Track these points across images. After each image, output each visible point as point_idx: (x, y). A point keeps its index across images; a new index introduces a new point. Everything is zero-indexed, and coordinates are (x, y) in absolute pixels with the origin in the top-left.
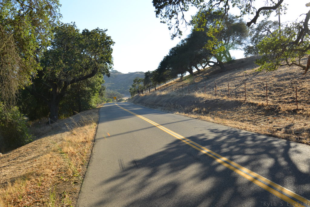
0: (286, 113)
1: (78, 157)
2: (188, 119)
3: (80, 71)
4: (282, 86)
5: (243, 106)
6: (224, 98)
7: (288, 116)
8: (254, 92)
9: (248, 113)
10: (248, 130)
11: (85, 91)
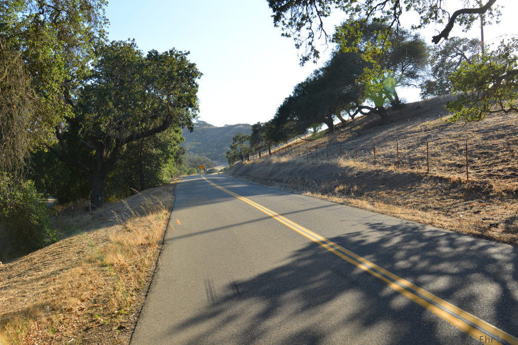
0: (502, 196)
1: (131, 274)
2: (328, 204)
3: (142, 122)
4: (491, 148)
5: (424, 182)
6: (390, 168)
7: (508, 201)
8: (441, 158)
9: (434, 195)
10: (437, 225)
11: (151, 156)
